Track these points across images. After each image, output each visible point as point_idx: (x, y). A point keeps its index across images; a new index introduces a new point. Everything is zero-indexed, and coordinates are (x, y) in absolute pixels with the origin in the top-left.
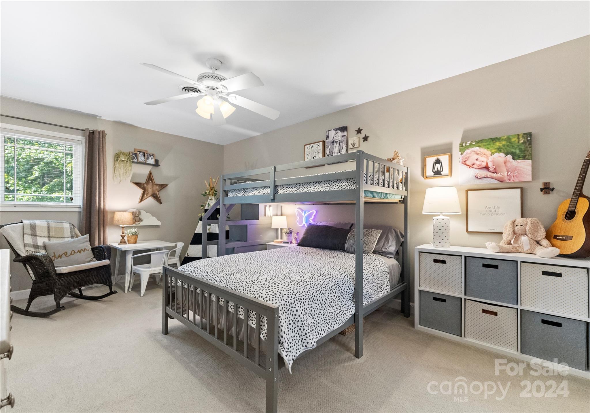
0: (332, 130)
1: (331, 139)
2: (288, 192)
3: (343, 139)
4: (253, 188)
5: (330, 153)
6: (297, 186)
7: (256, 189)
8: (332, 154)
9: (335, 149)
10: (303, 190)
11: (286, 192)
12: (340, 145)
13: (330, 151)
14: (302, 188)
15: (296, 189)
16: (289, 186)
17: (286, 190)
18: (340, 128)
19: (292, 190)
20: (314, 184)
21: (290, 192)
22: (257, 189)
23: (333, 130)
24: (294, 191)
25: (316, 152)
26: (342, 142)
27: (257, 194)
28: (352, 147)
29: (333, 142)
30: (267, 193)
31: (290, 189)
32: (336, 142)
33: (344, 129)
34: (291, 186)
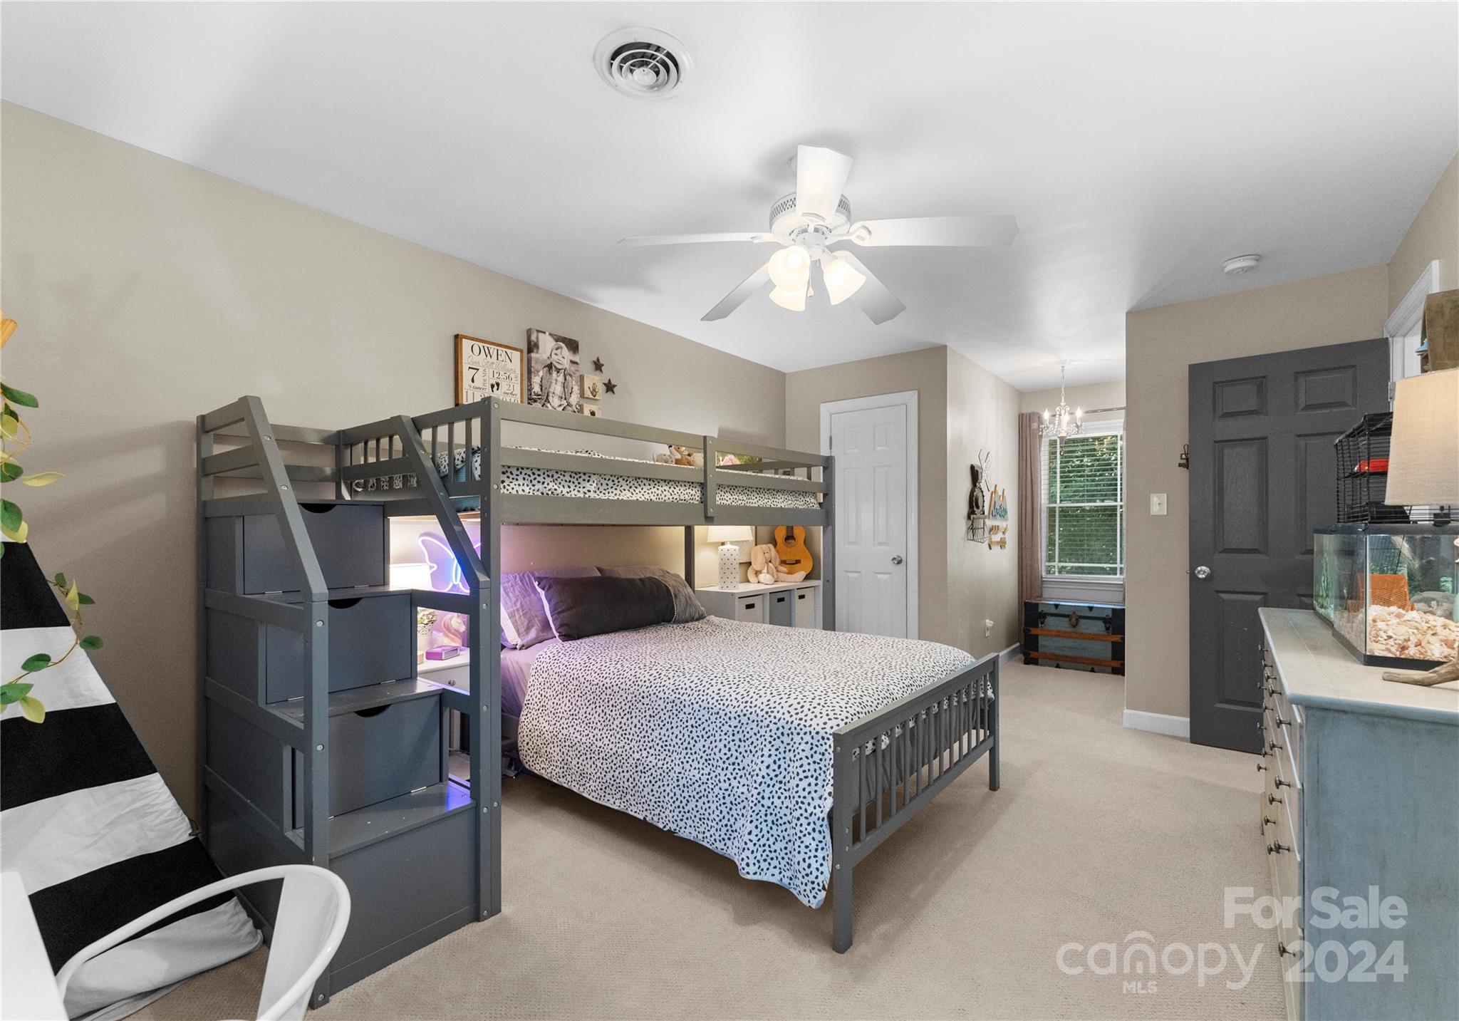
0: (547, 333)
1: (545, 357)
2: (729, 502)
3: (572, 368)
4: (637, 479)
5: (541, 389)
6: (746, 491)
7: (644, 481)
8: (548, 395)
9: (554, 384)
10: (756, 500)
11: (725, 502)
12: (565, 379)
13: (541, 386)
14: (754, 498)
15: (745, 499)
16: (732, 490)
17: (725, 497)
18: (566, 338)
19: (738, 498)
20: (775, 493)
21: (733, 503)
22: (651, 482)
23: (550, 334)
24: (740, 502)
25: (502, 373)
26: (570, 375)
27: (654, 499)
28: (591, 396)
29: (550, 366)
30: (682, 497)
31: (735, 497)
32: (558, 371)
33: (573, 346)
34: (736, 490)
